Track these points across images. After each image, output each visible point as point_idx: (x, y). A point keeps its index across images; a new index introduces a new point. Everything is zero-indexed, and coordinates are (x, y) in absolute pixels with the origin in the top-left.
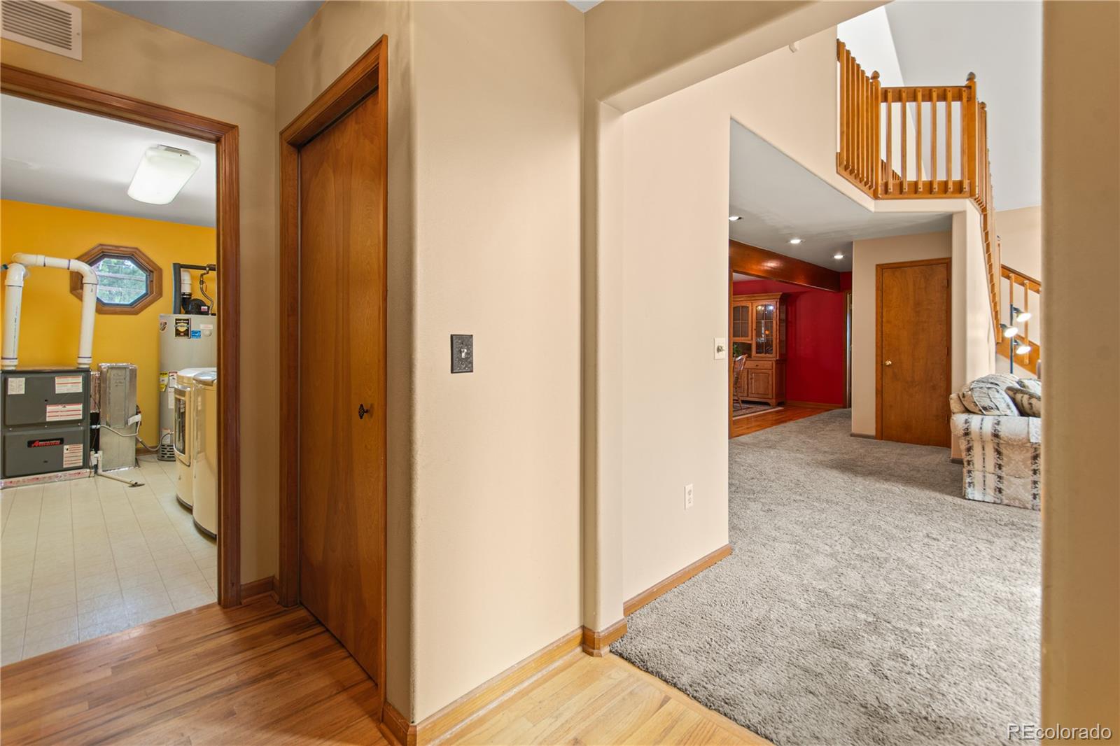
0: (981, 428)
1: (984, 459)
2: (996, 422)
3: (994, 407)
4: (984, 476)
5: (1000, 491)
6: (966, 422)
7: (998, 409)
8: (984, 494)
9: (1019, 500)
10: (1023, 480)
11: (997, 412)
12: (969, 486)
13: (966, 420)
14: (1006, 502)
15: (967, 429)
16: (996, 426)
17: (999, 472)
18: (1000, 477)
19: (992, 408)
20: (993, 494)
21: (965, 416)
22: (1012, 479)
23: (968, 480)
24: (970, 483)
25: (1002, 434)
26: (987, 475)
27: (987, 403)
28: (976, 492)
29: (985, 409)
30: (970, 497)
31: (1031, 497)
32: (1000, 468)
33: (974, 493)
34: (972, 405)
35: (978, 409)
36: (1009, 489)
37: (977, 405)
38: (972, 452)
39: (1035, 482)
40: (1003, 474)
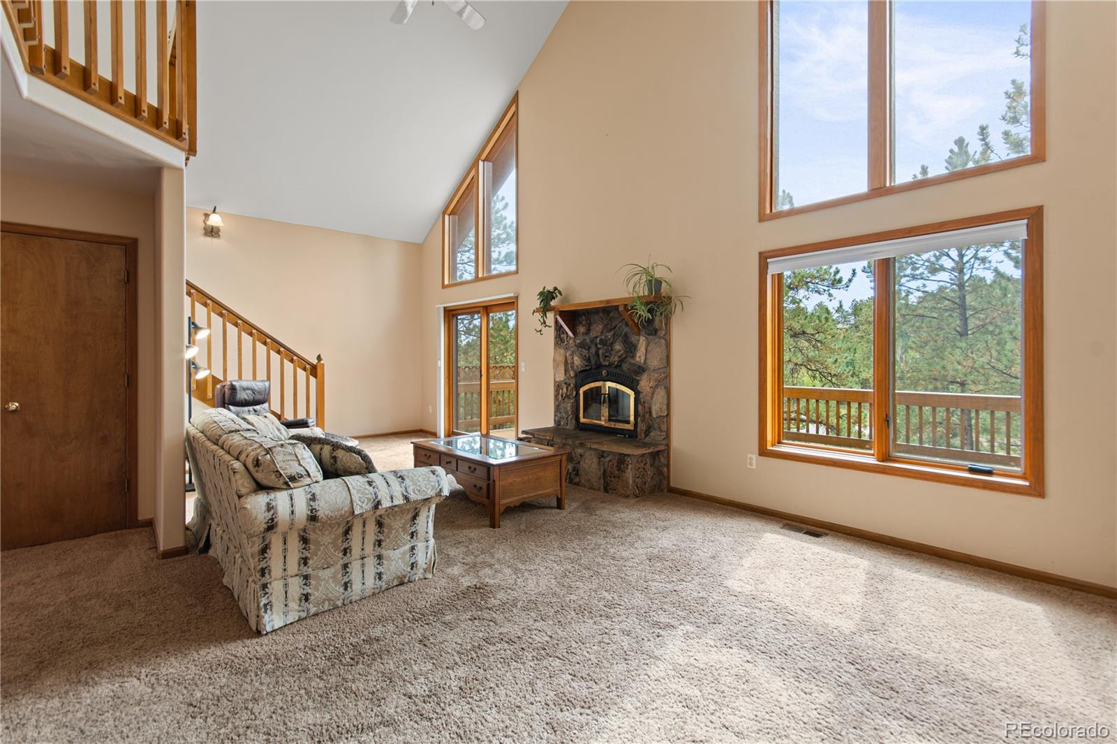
0: (292, 512)
1: (285, 557)
2: (309, 496)
3: (304, 473)
4: (286, 585)
5: (306, 597)
6: (269, 507)
7: (309, 475)
8: (285, 614)
9: (329, 600)
10: (333, 570)
11: (308, 481)
12: (266, 612)
13: (268, 504)
14: (313, 610)
15: (272, 519)
16: (312, 503)
17: (306, 570)
18: (306, 577)
19: (302, 476)
20: (297, 608)
21: (261, 499)
22: (321, 573)
23: (264, 601)
24: (265, 605)
25: (320, 514)
26: (290, 580)
27: (294, 469)
28: (275, 616)
29: (293, 479)
30: (269, 629)
31: (342, 590)
32: (305, 564)
33: (272, 620)
34: (273, 476)
35: (282, 481)
36: (317, 590)
37: (281, 475)
38: (269, 554)
39: (345, 566)
40: (310, 571)
